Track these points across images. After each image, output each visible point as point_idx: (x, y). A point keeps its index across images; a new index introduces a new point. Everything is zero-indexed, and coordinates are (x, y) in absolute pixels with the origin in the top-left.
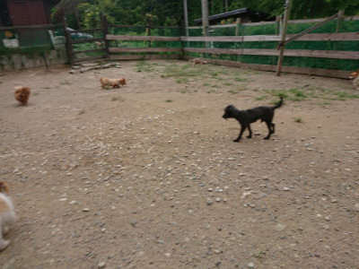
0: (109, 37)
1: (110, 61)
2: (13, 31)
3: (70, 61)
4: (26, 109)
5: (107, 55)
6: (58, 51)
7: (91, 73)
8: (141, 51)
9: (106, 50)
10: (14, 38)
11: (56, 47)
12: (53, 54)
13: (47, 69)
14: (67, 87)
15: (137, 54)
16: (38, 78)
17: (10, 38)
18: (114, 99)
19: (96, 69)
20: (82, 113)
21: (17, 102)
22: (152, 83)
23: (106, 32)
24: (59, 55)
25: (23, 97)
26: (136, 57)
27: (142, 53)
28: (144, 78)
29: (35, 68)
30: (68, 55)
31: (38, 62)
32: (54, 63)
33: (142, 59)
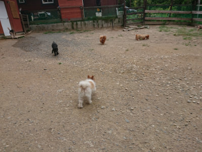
0: (146, 11)
1: (144, 25)
2: (100, 8)
3: (124, 24)
4: (103, 46)
5: (143, 22)
6: (119, 19)
7: (133, 31)
8: (164, 19)
9: (144, 18)
10: (100, 12)
11: (119, 17)
12: (117, 20)
13: (113, 28)
14: (121, 37)
15: (161, 21)
16: (109, 32)
17: (99, 12)
18: (144, 45)
19: (136, 29)
20: (127, 50)
21: (100, 43)
22: (167, 38)
23: (145, 9)
24: (119, 21)
25: (103, 40)
26: (160, 23)
27: (164, 21)
28: (163, 35)
29: (107, 27)
30: (123, 21)
31: (109, 24)
32: (116, 25)
33: (164, 24)
